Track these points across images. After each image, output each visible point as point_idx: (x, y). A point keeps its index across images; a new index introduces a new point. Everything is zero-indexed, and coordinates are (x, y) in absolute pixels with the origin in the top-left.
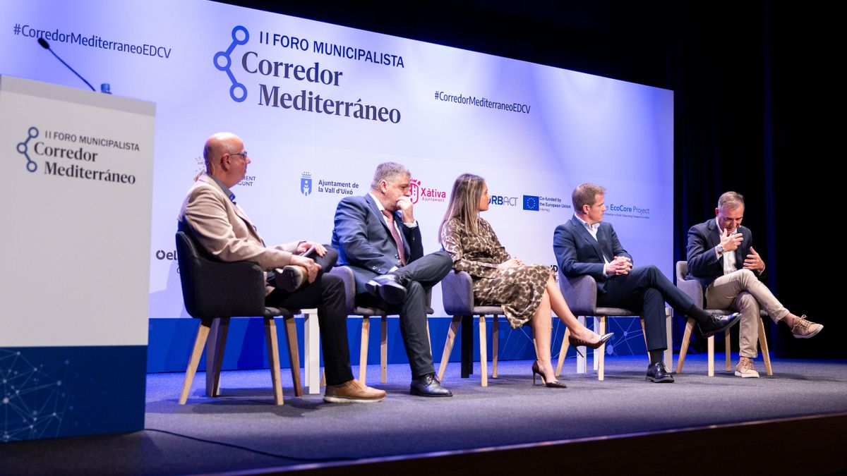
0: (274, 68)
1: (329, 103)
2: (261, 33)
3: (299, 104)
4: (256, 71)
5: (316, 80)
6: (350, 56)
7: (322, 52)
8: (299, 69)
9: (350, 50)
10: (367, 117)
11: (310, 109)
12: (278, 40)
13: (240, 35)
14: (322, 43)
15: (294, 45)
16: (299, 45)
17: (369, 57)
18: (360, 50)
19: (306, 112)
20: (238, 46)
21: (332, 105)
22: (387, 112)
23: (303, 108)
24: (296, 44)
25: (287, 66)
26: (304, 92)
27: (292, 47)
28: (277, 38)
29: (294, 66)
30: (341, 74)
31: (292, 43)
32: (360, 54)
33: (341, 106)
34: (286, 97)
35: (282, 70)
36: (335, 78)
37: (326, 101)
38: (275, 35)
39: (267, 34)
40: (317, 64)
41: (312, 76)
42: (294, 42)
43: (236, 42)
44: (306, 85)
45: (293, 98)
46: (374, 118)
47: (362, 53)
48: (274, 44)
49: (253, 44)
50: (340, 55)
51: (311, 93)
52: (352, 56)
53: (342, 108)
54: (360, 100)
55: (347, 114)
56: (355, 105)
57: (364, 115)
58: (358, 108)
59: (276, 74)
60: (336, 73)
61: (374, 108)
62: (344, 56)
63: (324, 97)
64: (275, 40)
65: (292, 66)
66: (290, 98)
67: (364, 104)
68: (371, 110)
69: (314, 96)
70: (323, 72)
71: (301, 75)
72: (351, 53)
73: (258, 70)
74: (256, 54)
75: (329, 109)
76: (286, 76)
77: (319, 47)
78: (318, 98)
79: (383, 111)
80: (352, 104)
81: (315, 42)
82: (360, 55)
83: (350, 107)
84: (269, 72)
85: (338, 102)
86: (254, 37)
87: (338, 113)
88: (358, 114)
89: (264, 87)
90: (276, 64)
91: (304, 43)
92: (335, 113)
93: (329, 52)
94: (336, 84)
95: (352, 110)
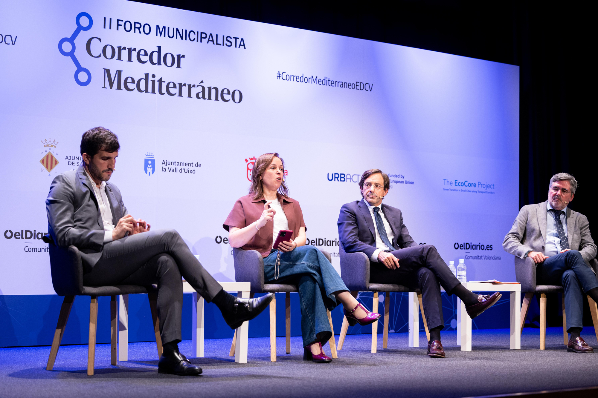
0: (117, 52)
1: (171, 85)
2: (105, 18)
3: (142, 86)
4: (99, 56)
5: (159, 63)
6: (192, 39)
7: (165, 36)
8: (142, 53)
9: (192, 33)
10: (210, 98)
11: (153, 92)
12: (121, 25)
13: (84, 21)
14: (164, 27)
15: (137, 30)
16: (141, 29)
17: (211, 39)
18: (202, 33)
19: (149, 95)
20: (82, 32)
21: (175, 87)
22: (229, 93)
23: (146, 91)
24: (139, 28)
25: (130, 50)
26: (147, 75)
27: (135, 32)
28: (120, 23)
29: (137, 50)
30: (183, 56)
31: (135, 28)
32: (202, 36)
33: (183, 88)
34: (129, 80)
35: (125, 53)
36: (177, 60)
37: (169, 84)
38: (118, 20)
39: (111, 19)
40: (159, 48)
41: (155, 59)
42: (137, 27)
43: (80, 28)
44: (149, 68)
45: (136, 82)
46: (217, 99)
47: (204, 36)
48: (118, 29)
49: (97, 30)
50: (182, 38)
51: (154, 76)
52: (194, 39)
53: (185, 90)
54: (202, 82)
55: (189, 96)
56: (198, 86)
57: (207, 96)
58: (200, 89)
59: (119, 58)
60: (179, 56)
61: (217, 89)
62: (186, 39)
63: (166, 80)
64: (118, 25)
65: (135, 50)
66: (133, 81)
67: (206, 85)
68: (213, 92)
69: (157, 79)
70: (166, 55)
71: (143, 58)
72: (193, 36)
73: (102, 55)
74: (100, 40)
75: (172, 91)
76: (130, 60)
77: (162, 31)
78: (160, 81)
79: (226, 92)
80: (194, 86)
81: (158, 26)
82: (202, 38)
83: (193, 89)
84: (113, 56)
85: (180, 85)
86: (98, 23)
87: (180, 95)
88: (201, 95)
89: (108, 71)
90: (120, 49)
91: (147, 27)
92: (178, 94)
93: (171, 35)
94: (179, 66)
95: (194, 91)
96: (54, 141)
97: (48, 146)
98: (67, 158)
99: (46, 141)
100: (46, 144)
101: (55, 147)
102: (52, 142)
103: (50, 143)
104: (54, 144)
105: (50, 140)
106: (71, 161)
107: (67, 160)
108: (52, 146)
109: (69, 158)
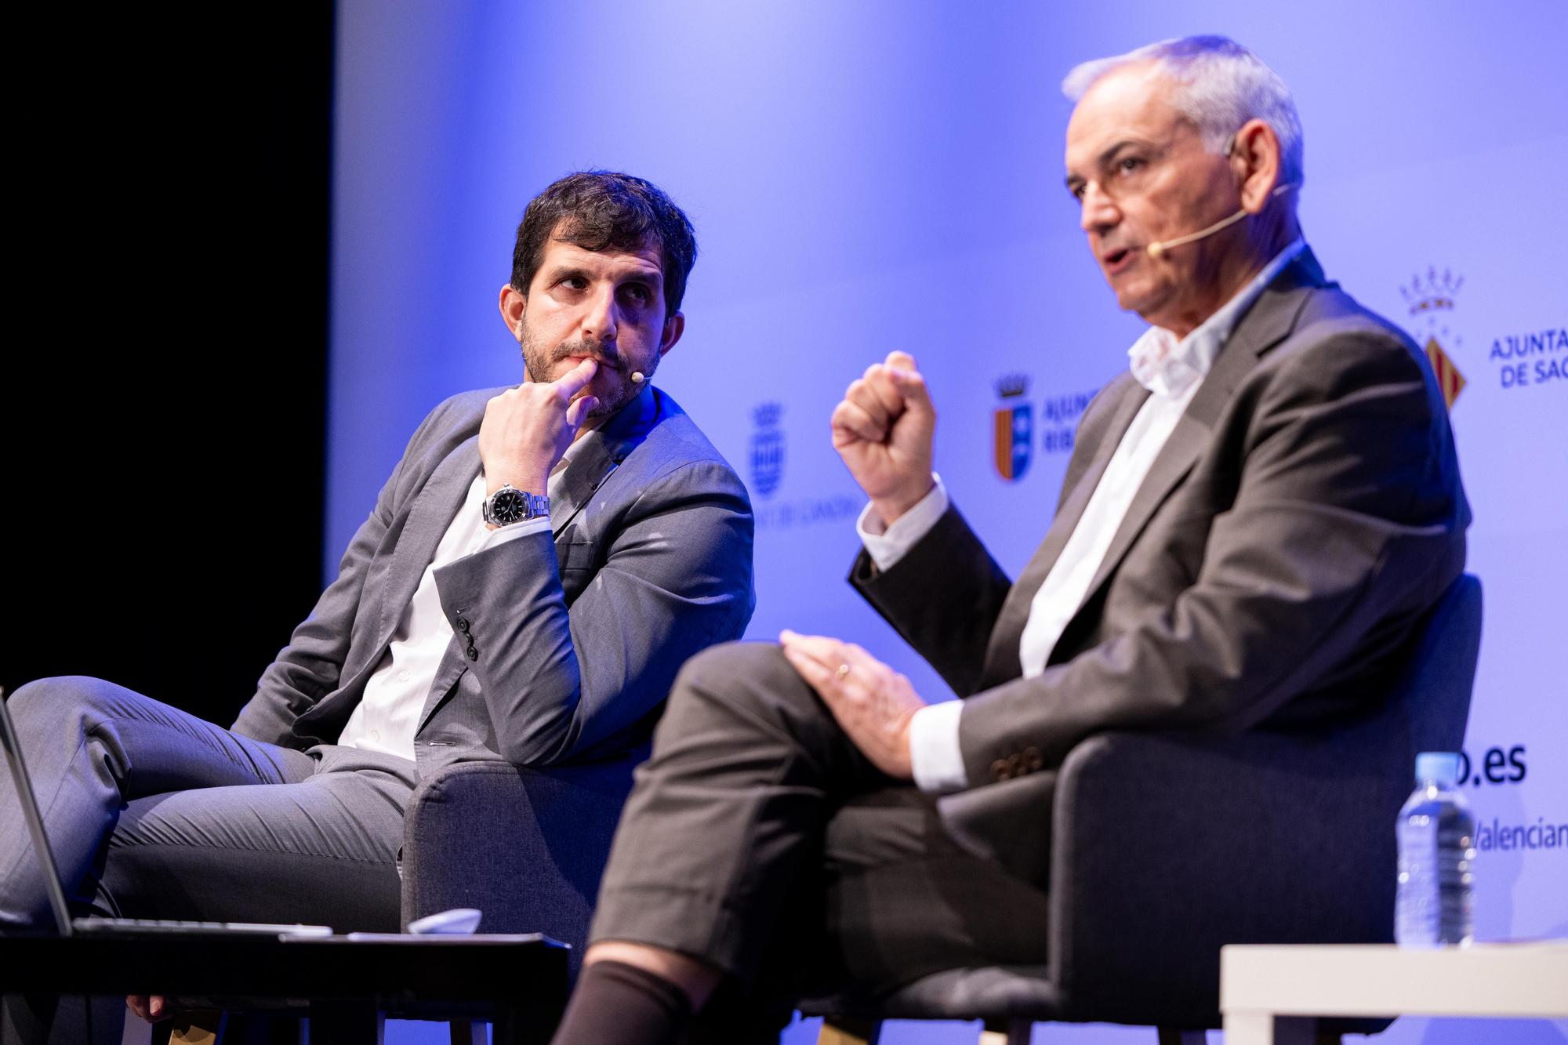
96: (1447, 278)
97: (1424, 306)
98: (1497, 351)
99: (1416, 283)
100: (1418, 299)
101: (1450, 305)
102: (1439, 282)
103: (1432, 293)
104: (1446, 294)
105: (1432, 275)
106: (1515, 361)
107: (1499, 362)
108: (1440, 303)
109: (1505, 348)
